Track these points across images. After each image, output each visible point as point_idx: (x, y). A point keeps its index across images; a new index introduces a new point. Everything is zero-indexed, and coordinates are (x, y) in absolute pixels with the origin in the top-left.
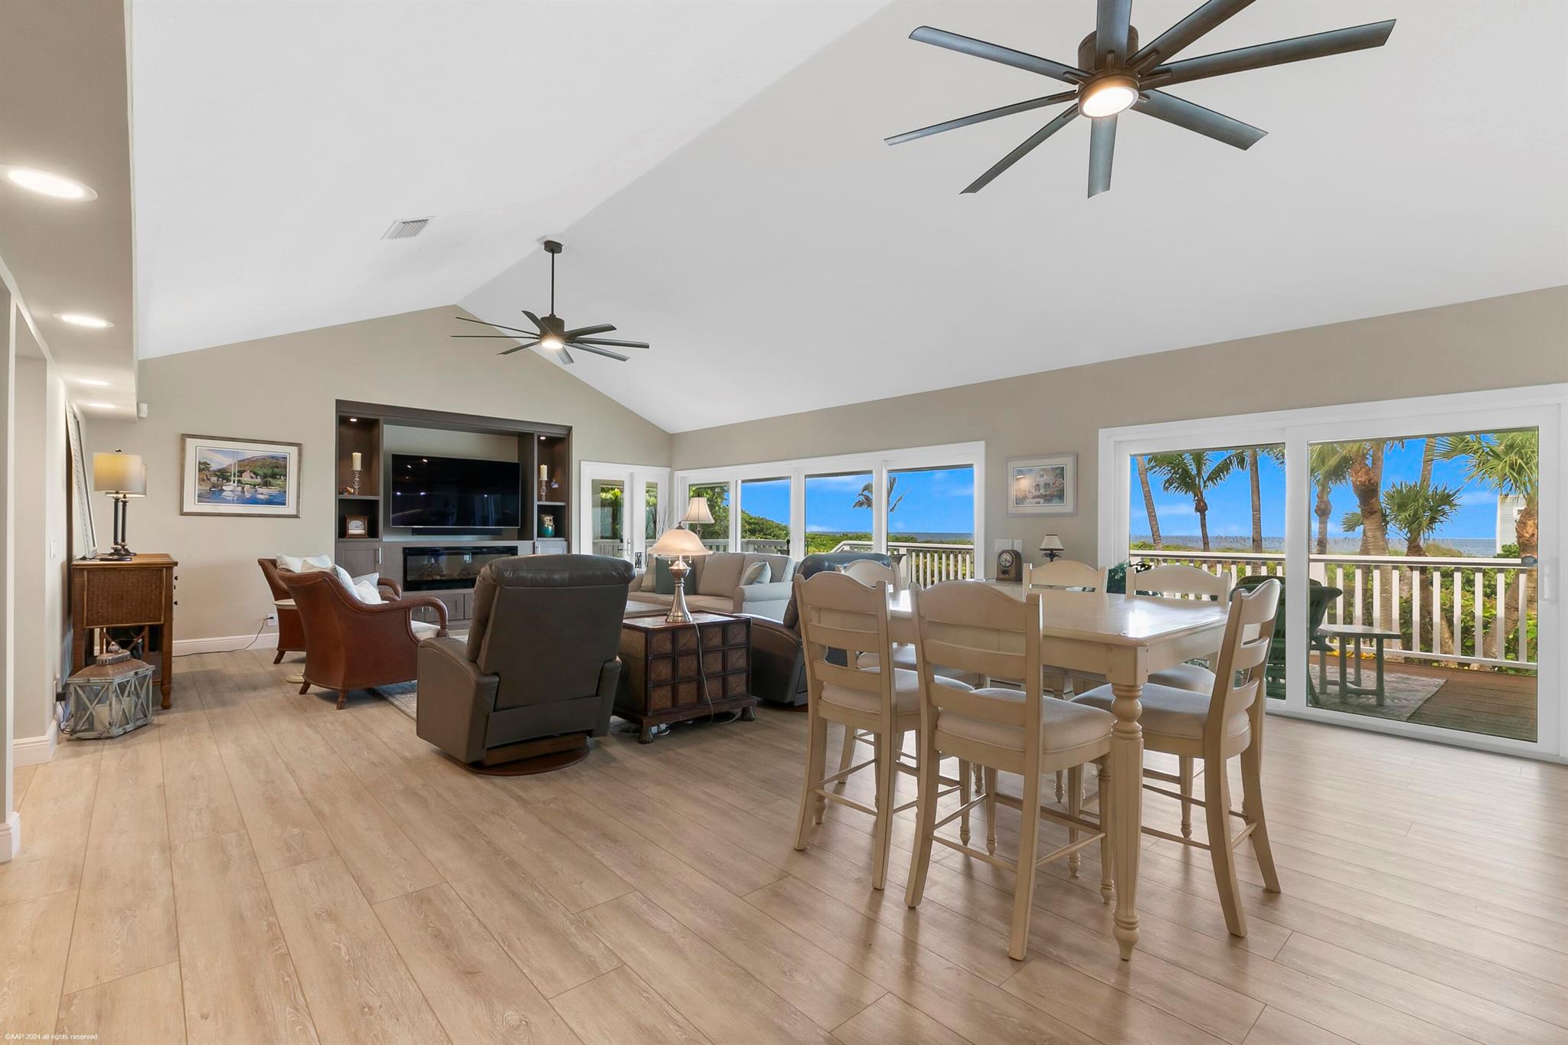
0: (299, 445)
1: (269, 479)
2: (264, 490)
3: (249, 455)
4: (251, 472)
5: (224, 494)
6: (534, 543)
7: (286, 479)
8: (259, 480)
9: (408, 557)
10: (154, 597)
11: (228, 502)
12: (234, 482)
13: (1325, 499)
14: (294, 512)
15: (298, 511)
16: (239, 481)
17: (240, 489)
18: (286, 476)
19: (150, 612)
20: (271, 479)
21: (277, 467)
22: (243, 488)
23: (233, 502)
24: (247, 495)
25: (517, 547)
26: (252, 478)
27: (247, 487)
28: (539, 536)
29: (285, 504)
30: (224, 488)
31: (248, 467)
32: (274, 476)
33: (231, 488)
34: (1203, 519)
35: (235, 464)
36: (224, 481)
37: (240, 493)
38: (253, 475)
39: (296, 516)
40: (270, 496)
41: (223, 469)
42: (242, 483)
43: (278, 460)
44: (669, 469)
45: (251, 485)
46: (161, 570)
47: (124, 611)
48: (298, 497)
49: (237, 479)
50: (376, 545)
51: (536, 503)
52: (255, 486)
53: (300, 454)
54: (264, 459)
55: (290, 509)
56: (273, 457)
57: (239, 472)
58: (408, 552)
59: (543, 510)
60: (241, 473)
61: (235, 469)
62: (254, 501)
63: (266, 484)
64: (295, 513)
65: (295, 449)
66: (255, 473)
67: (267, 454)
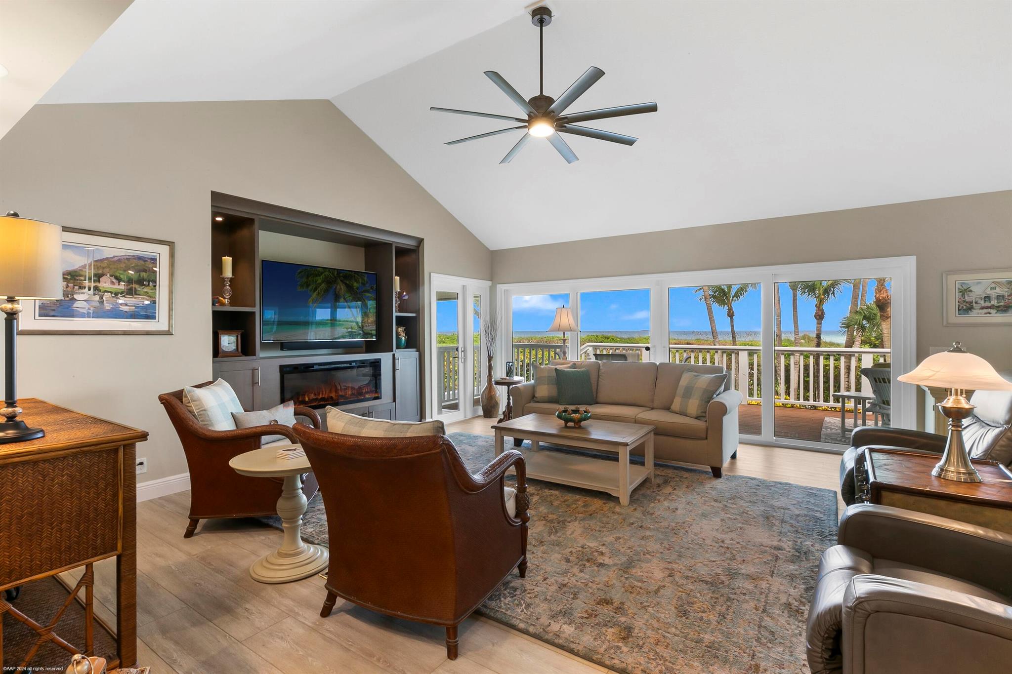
0: (171, 244)
1: (134, 286)
2: (129, 300)
3: (108, 253)
4: (111, 276)
5: (76, 305)
6: (394, 355)
7: (155, 286)
8: (122, 286)
9: (285, 376)
10: (102, 505)
11: (82, 316)
12: (89, 289)
13: (821, 308)
14: (165, 328)
15: (170, 325)
16: (96, 288)
17: (97, 298)
18: (156, 282)
19: (96, 536)
20: (137, 286)
21: (145, 271)
22: (101, 298)
23: (88, 315)
24: (108, 306)
25: (380, 359)
26: (113, 283)
27: (107, 296)
28: (397, 348)
29: (154, 318)
30: (76, 296)
31: (107, 270)
32: (140, 282)
33: (85, 297)
34: (732, 321)
35: (90, 265)
36: (76, 287)
37: (97, 304)
38: (114, 281)
39: (168, 333)
40: (136, 307)
41: (75, 271)
42: (100, 291)
43: (145, 261)
44: (491, 282)
45: (111, 293)
46: (116, 451)
47: (44, 545)
48: (170, 309)
49: (93, 285)
50: (254, 364)
51: (395, 314)
52: (116, 294)
53: (172, 255)
54: (128, 259)
55: (161, 324)
56: (139, 258)
57: (95, 275)
58: (285, 370)
59: (401, 321)
60: (98, 277)
61: (90, 272)
62: (116, 314)
63: (130, 292)
64: (167, 329)
65: (164, 250)
66: (117, 278)
67: (132, 253)
